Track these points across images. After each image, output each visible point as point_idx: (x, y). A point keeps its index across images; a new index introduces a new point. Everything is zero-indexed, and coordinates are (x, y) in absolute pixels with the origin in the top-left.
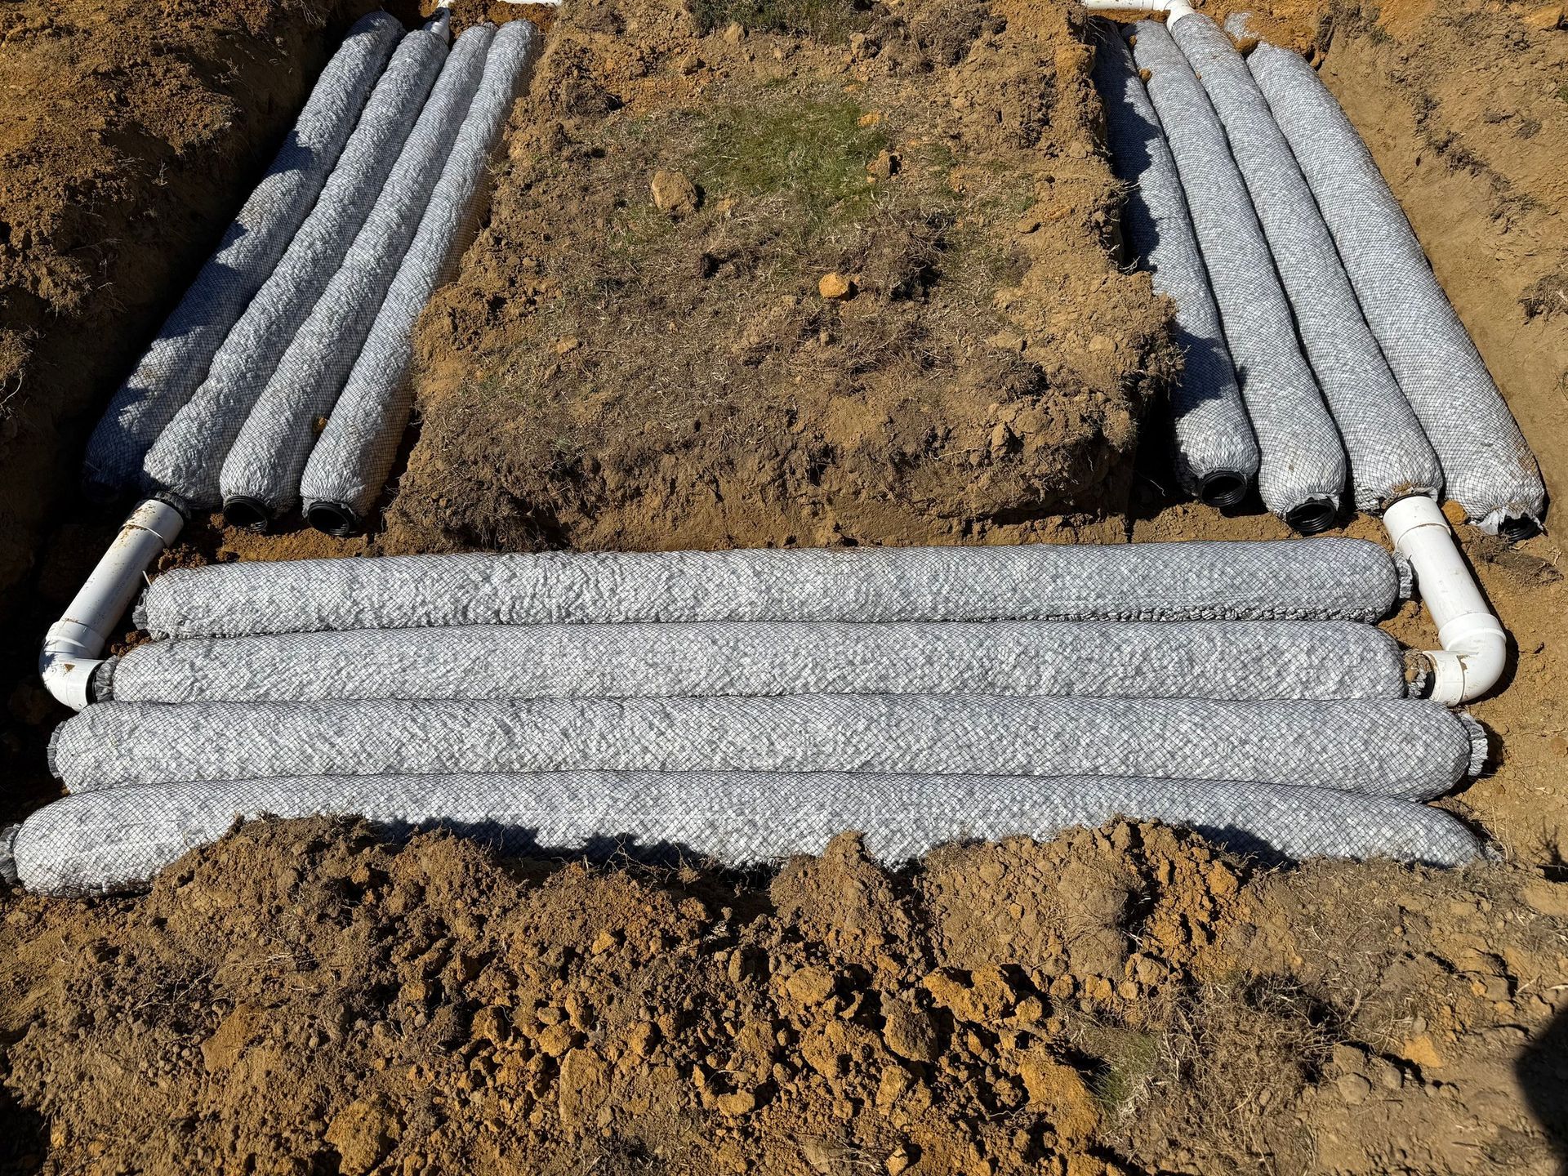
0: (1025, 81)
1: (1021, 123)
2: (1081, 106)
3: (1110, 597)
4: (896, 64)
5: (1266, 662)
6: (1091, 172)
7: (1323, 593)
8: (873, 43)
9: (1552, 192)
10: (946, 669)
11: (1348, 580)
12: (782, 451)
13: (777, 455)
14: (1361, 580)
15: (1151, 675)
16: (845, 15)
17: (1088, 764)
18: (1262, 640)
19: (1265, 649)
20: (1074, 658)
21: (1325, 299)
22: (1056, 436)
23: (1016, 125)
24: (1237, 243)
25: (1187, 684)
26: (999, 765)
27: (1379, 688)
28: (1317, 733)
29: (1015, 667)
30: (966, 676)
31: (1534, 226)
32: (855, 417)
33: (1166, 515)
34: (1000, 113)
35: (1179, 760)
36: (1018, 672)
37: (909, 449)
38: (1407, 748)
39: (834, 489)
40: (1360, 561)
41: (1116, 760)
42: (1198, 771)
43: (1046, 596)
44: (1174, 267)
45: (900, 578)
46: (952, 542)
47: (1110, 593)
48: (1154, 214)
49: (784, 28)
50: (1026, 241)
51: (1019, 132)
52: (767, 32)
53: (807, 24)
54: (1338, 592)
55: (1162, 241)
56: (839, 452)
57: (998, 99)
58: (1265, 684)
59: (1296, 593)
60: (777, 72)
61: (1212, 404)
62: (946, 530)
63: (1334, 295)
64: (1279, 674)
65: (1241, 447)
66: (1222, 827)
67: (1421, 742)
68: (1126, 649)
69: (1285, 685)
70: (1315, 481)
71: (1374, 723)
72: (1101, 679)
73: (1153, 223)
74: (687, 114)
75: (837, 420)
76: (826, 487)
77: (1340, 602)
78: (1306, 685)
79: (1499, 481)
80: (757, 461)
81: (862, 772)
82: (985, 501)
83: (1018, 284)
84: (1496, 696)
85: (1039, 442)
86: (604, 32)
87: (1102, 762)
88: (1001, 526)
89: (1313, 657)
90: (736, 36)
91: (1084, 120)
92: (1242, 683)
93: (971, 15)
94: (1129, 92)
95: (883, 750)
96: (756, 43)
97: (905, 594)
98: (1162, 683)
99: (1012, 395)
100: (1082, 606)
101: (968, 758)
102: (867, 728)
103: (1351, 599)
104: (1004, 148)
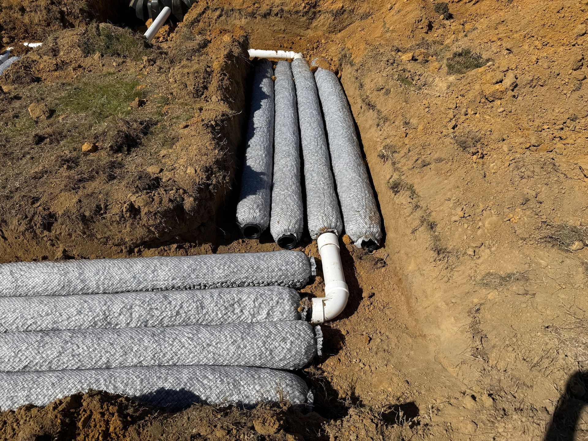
0: (197, 72)
1: (194, 88)
2: (220, 82)
3: (178, 279)
4: (161, 68)
5: (236, 306)
6: (220, 107)
7: (274, 274)
8: (152, 60)
9: (393, 115)
10: (87, 317)
11: (284, 268)
12: (30, 216)
13: (26, 217)
14: (290, 268)
15: (183, 315)
16: (141, 49)
17: (136, 361)
18: (235, 296)
19: (236, 300)
20: (148, 308)
21: (313, 158)
22: (155, 207)
23: (192, 89)
24: (284, 137)
25: (200, 318)
26: (93, 364)
27: (285, 316)
28: (243, 339)
29: (120, 314)
30: (96, 319)
31: (387, 128)
32: (68, 200)
33: (235, 243)
34: (186, 84)
35: (179, 356)
36: (121, 317)
37: (87, 214)
38: (282, 344)
39: (58, 233)
40: (290, 259)
41: (149, 358)
42: (188, 361)
43: (149, 280)
44: (256, 145)
45: (80, 274)
46: (124, 256)
47: (178, 278)
48: (255, 126)
49: (119, 55)
50: (181, 131)
51: (193, 91)
52: (112, 56)
53: (127, 53)
54: (280, 273)
55: (255, 136)
56: (57, 216)
57: (185, 79)
58: (235, 316)
59: (262, 274)
60: (112, 70)
61: (251, 197)
62: (119, 251)
63: (317, 156)
64: (242, 311)
65: (258, 214)
66: (178, 390)
67: (289, 341)
68: (173, 303)
69: (244, 316)
70: (286, 227)
71: (270, 332)
72: (160, 318)
73: (254, 129)
74: (64, 84)
75: (58, 202)
76: (54, 232)
77: (282, 278)
78: (253, 316)
79: (361, 226)
80: (17, 220)
81: (24, 370)
82: (132, 237)
83: (171, 148)
84: (347, 317)
85: (146, 210)
86: (48, 56)
87: (142, 359)
88: (149, 249)
89: (256, 303)
90: (98, 57)
91: (220, 88)
92: (225, 316)
93: (191, 51)
94: (263, 83)
95: (35, 358)
96: (106, 60)
97: (82, 281)
98: (189, 318)
99: (138, 189)
100: (166, 284)
101: (77, 361)
102: (27, 349)
103: (287, 276)
104: (187, 97)
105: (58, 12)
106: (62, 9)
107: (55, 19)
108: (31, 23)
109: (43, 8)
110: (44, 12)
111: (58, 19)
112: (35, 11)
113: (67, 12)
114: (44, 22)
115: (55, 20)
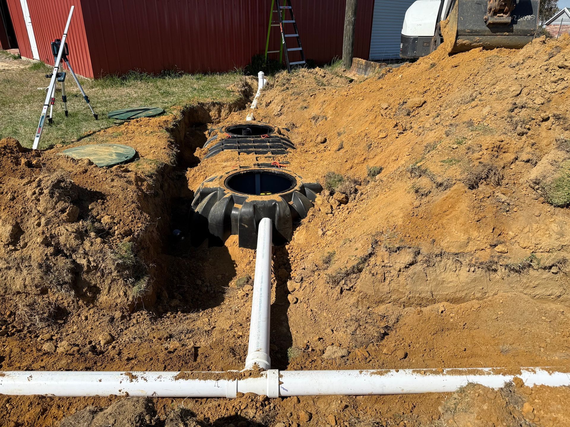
105: (68, 270)
106: (78, 261)
107: (59, 284)
108: (5, 292)
109: (35, 265)
110: (37, 272)
111: (66, 283)
112: (18, 268)
113: (88, 266)
114: (34, 288)
115: (59, 287)
